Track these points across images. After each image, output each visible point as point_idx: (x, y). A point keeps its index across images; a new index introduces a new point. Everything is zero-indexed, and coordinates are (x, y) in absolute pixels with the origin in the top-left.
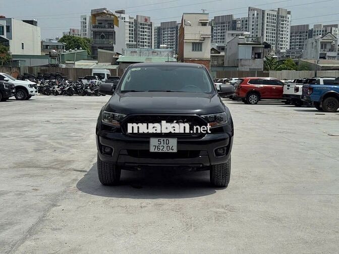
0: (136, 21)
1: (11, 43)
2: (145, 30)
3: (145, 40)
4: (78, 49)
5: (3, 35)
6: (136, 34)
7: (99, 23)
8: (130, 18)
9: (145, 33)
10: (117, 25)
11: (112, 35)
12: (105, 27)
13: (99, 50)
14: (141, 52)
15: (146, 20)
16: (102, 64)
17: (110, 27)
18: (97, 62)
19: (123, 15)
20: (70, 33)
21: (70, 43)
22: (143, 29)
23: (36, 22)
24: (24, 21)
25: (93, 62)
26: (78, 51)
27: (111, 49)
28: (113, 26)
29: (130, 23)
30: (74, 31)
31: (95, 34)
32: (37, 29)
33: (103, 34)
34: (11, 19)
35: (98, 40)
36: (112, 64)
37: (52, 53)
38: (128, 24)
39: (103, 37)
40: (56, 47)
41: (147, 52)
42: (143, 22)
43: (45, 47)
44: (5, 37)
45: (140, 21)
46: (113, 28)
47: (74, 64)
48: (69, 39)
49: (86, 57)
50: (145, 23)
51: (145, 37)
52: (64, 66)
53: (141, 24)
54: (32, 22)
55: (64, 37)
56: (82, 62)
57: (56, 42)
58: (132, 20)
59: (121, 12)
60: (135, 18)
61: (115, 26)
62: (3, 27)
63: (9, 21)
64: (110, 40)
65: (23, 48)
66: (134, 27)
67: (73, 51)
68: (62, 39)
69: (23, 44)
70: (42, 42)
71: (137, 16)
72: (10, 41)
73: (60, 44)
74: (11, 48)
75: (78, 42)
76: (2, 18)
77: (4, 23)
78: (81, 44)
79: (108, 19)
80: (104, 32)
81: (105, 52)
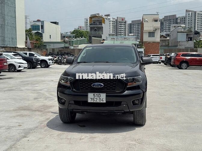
0: (116, 20)
2: (122, 25)
3: (122, 32)
4: (82, 38)
5: (39, 30)
6: (116, 28)
7: (94, 22)
8: (113, 19)
9: (122, 27)
10: (104, 23)
11: (101, 29)
12: (97, 25)
13: (93, 38)
14: (117, 38)
15: (123, 20)
17: (100, 25)
19: (109, 17)
20: (78, 28)
21: (77, 34)
22: (121, 25)
23: (58, 23)
24: (51, 22)
27: (100, 37)
28: (102, 24)
29: (113, 21)
30: (81, 27)
31: (91, 28)
32: (59, 26)
33: (96, 28)
35: (93, 32)
37: (65, 41)
38: (112, 22)
39: (95, 30)
42: (121, 21)
43: (63, 37)
44: (40, 31)
45: (119, 20)
46: (102, 25)
47: (78, 46)
48: (77, 32)
49: (86, 42)
50: (122, 21)
51: (122, 29)
52: (72, 48)
53: (120, 22)
54: (55, 23)
55: (74, 31)
56: (83, 45)
57: (70, 34)
58: (115, 20)
59: (108, 15)
60: (116, 19)
61: (103, 23)
62: (39, 26)
63: (43, 22)
64: (100, 32)
65: (50, 38)
66: (115, 24)
67: (79, 39)
68: (73, 32)
69: (50, 35)
70: (61, 34)
71: (117, 17)
72: (43, 34)
73: (72, 35)
74: (44, 38)
75: (82, 34)
76: (38, 21)
77: (40, 24)
78: (84, 34)
79: (98, 20)
80: (96, 27)
81: (96, 39)
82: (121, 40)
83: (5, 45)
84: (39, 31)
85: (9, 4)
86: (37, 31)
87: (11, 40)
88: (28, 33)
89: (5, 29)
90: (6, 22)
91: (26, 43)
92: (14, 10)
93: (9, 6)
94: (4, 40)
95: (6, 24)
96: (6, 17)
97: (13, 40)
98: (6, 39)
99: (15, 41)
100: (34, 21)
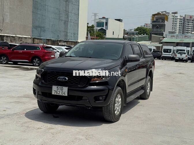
0: (184, 18)
1: (107, 31)
2: (190, 23)
3: (189, 30)
4: (144, 35)
5: (104, 27)
6: (183, 26)
7: (156, 20)
8: (181, 16)
9: (190, 25)
10: (167, 21)
11: (163, 26)
12: (159, 22)
13: (152, 35)
14: (177, 36)
15: (191, 17)
16: (154, 43)
17: (163, 22)
18: (151, 42)
19: (176, 15)
20: (144, 26)
21: (140, 31)
22: (189, 23)
23: (122, 20)
24: (115, 20)
25: (149, 42)
26: (144, 36)
27: (162, 35)
28: (164, 21)
29: (180, 19)
30: (147, 25)
31: (153, 26)
32: (122, 24)
33: (158, 26)
34: (108, 18)
35: (155, 30)
36: (159, 44)
37: (125, 37)
38: (179, 20)
39: (157, 28)
40: (133, 34)
41: (181, 37)
42: (189, 19)
43: (125, 32)
44: (104, 28)
45: (187, 18)
46: (164, 22)
48: (140, 29)
50: (190, 19)
51: (189, 27)
53: (187, 20)
54: (119, 20)
55: (138, 28)
56: (143, 42)
57: (133, 31)
58: (182, 18)
59: (176, 13)
60: (184, 16)
61: (165, 21)
62: (104, 23)
63: (107, 19)
64: (162, 29)
65: (113, 34)
66: (183, 22)
67: (140, 36)
68: (136, 29)
69: (113, 32)
70: (124, 30)
71: (185, 15)
72: (107, 30)
73: (135, 32)
74: (107, 34)
75: (145, 31)
76: (104, 18)
77: (104, 21)
78: (147, 32)
79: (162, 17)
80: (158, 25)
81: (156, 36)
82: (182, 38)
83: (67, 39)
84: (103, 28)
85: (73, 2)
86: (101, 28)
87: (72, 35)
88: (90, 29)
89: (68, 25)
90: (70, 18)
91: (87, 38)
92: (77, 8)
93: (73, 4)
94: (66, 35)
95: (69, 21)
96: (70, 14)
97: (75, 36)
98: (68, 35)
99: (77, 36)
100: (99, 19)
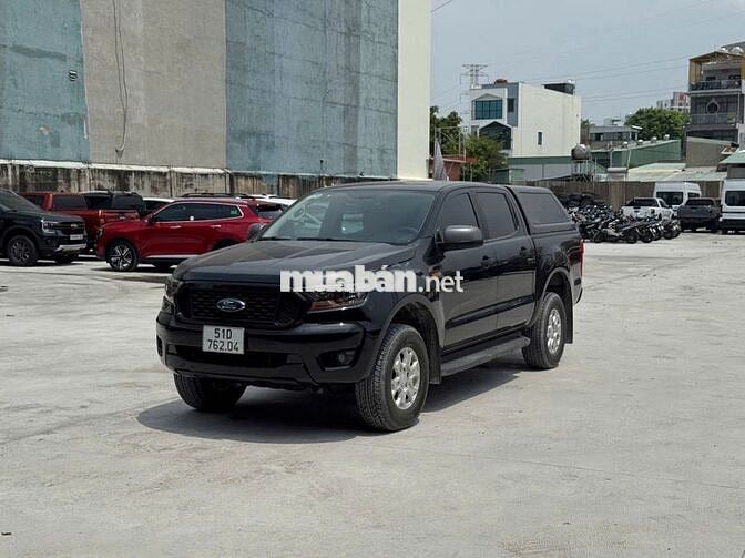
1: (516, 134)
4: (661, 138)
5: (501, 117)
7: (707, 78)
11: (736, 102)
12: (719, 86)
13: (690, 139)
16: (695, 170)
17: (734, 86)
18: (684, 165)
20: (672, 101)
21: (649, 127)
23: (573, 86)
24: (547, 87)
25: (676, 167)
26: (660, 142)
27: (732, 134)
28: (740, 82)
30: (681, 97)
31: (697, 103)
32: (574, 101)
33: (713, 101)
34: (517, 84)
35: (703, 116)
36: (718, 171)
37: (578, 152)
39: (713, 108)
40: (620, 136)
43: (589, 134)
44: (504, 121)
46: (740, 86)
47: (626, 172)
48: (650, 117)
52: (604, 177)
54: (561, 88)
55: (640, 112)
56: (654, 168)
57: (622, 124)
61: (743, 81)
62: (501, 101)
63: (514, 88)
64: (730, 115)
65: (540, 143)
67: (646, 143)
68: (634, 117)
69: (540, 134)
70: (585, 125)
72: (514, 129)
73: (629, 129)
74: (514, 144)
75: (669, 123)
76: (500, 83)
77: (503, 94)
78: (676, 125)
79: (727, 67)
80: (716, 97)
81: (702, 144)
83: (355, 173)
84: (498, 121)
85: (374, 35)
86: (491, 121)
87: (375, 156)
88: (443, 130)
89: (356, 120)
90: (363, 96)
91: (431, 163)
92: (391, 54)
93: (373, 42)
94: (352, 158)
95: (362, 104)
96: (362, 78)
97: (384, 157)
98: (360, 154)
99: (392, 157)
100: (484, 87)
